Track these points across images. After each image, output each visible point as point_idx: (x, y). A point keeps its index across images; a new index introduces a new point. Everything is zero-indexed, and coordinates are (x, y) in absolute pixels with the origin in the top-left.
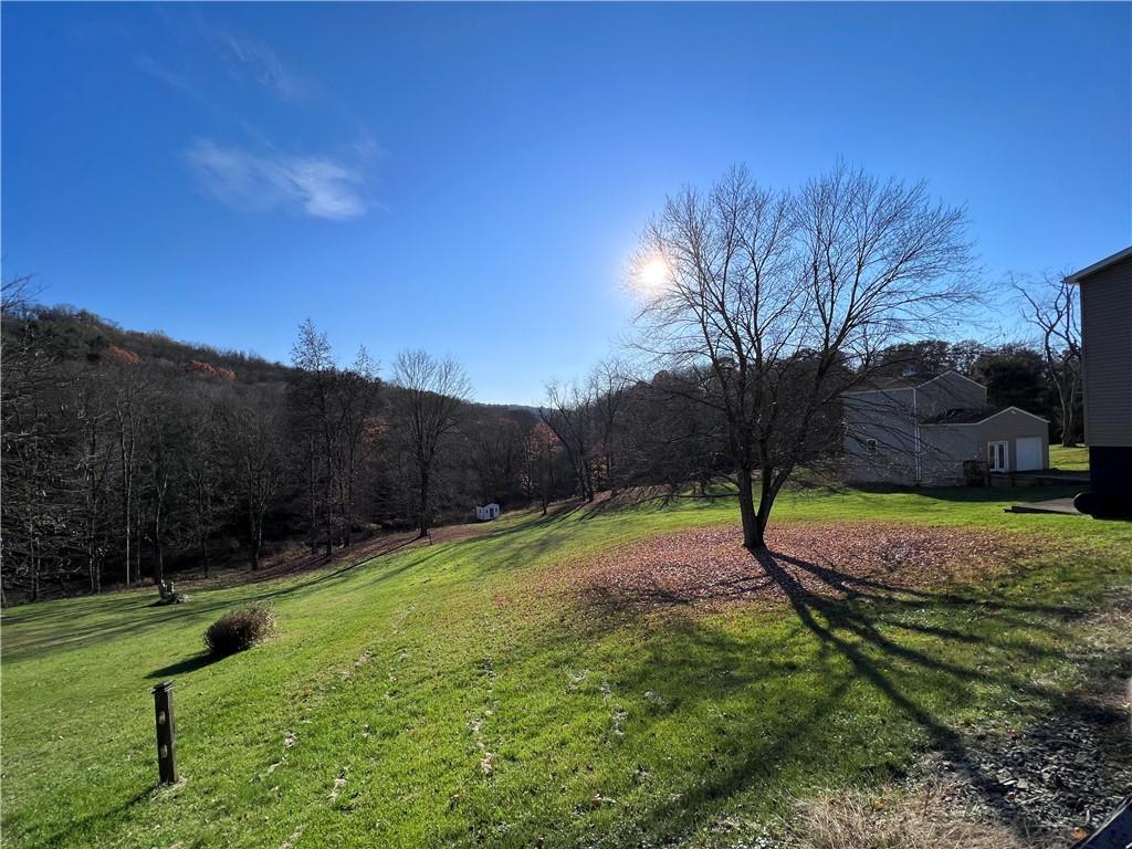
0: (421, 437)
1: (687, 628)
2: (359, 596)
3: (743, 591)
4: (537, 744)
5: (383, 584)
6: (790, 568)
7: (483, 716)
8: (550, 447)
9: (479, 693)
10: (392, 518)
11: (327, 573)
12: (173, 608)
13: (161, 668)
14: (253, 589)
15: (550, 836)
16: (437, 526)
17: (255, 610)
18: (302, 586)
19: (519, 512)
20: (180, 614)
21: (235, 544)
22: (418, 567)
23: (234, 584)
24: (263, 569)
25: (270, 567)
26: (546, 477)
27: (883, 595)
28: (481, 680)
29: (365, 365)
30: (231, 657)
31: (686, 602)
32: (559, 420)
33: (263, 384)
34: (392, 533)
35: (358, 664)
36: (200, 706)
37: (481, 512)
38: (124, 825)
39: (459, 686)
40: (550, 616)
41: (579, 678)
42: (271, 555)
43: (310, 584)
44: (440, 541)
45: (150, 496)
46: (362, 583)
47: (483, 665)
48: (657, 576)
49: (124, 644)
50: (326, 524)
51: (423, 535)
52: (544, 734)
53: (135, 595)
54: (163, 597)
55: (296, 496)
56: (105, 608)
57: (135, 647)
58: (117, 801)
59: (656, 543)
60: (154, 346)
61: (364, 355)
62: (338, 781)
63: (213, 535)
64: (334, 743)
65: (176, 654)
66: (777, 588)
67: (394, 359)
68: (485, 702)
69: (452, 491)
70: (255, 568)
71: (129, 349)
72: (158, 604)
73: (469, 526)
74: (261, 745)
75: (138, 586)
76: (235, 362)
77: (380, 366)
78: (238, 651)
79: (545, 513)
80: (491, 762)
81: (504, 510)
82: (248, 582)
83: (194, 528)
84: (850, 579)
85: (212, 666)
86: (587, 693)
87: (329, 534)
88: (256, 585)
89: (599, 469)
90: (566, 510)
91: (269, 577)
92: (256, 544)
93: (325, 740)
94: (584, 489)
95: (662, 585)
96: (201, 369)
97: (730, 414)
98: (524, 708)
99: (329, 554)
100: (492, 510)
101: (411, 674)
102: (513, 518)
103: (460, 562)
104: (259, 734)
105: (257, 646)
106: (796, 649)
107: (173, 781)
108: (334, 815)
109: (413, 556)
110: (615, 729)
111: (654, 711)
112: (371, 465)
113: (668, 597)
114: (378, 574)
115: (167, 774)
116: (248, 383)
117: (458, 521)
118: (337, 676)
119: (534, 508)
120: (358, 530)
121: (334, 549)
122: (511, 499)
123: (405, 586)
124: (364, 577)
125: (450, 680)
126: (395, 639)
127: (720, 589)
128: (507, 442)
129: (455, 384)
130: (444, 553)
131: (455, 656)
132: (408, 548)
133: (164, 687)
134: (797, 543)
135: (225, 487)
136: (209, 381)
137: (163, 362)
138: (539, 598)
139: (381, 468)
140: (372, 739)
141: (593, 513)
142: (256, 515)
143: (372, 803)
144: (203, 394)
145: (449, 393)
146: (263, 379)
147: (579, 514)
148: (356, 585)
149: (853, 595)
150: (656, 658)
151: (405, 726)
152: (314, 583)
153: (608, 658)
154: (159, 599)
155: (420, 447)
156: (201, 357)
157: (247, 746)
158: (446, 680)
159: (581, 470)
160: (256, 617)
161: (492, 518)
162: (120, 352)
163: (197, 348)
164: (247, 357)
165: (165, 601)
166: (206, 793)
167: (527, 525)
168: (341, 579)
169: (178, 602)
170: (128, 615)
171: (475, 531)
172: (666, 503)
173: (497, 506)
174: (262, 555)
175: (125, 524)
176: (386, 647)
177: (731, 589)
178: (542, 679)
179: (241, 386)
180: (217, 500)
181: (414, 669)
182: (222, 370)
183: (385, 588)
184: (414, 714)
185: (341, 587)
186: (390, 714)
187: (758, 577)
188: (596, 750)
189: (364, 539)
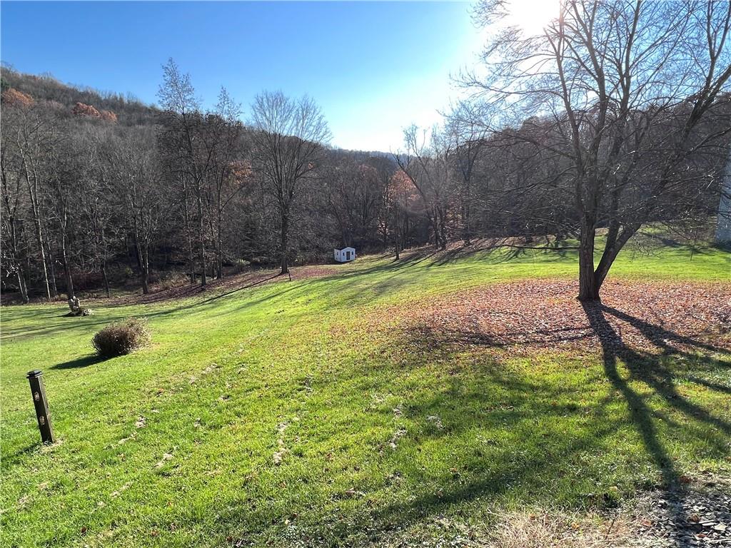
0: (280, 181)
1: (492, 369)
2: (223, 319)
3: (560, 339)
4: (324, 447)
5: (245, 311)
6: (615, 322)
7: (290, 421)
8: (407, 195)
9: (294, 403)
10: (258, 255)
11: (201, 299)
12: (80, 318)
13: (62, 362)
14: (141, 308)
15: (304, 514)
16: (297, 265)
17: (132, 325)
18: (180, 308)
19: (374, 256)
20: (84, 324)
21: (129, 271)
22: (275, 299)
23: (127, 303)
24: (152, 293)
25: (157, 291)
26: (401, 225)
27: (700, 354)
28: (299, 393)
29: (226, 108)
30: (113, 359)
31: (500, 346)
32: (415, 167)
33: (141, 127)
34: (259, 269)
35: (204, 372)
36: (81, 392)
37: (339, 254)
38: (15, 466)
39: (280, 397)
40: (374, 348)
41: (381, 400)
42: (158, 282)
43: (187, 308)
44: (299, 278)
45: (55, 226)
46: (228, 309)
47: (305, 382)
48: (482, 321)
49: (41, 343)
50: (200, 257)
51: (284, 272)
52: (333, 440)
53: (53, 307)
54: (72, 309)
55: (173, 232)
56: (29, 315)
57: (48, 345)
58: (13, 450)
59: (491, 292)
60: (45, 89)
61: (224, 97)
62: (166, 455)
63: (110, 262)
64: (172, 428)
65: (74, 354)
66: (595, 339)
67: (253, 101)
68: (297, 411)
69: (310, 234)
70: (146, 292)
71: (26, 91)
72: (69, 315)
73: (326, 266)
74: (120, 424)
75: (57, 300)
76: (115, 105)
77: (241, 109)
78: (120, 355)
79: (398, 258)
80: (283, 456)
81: (360, 253)
82: (138, 303)
83: (93, 255)
84: (673, 336)
85: (99, 365)
86: (382, 412)
87: (203, 267)
88: (144, 306)
89: (455, 219)
90: (417, 257)
91: (156, 300)
92: (145, 272)
93: (166, 426)
94: (437, 237)
95: (484, 329)
96: (86, 111)
97: (580, 162)
98: (325, 418)
99: (204, 283)
100: (348, 253)
101: (245, 383)
102: (368, 261)
103: (311, 297)
104: (119, 416)
105: (133, 353)
106: (586, 395)
107: (51, 441)
108: (155, 478)
109: (273, 290)
110: (391, 442)
111: (430, 432)
112: (239, 206)
113: (486, 340)
114: (241, 302)
115: (46, 436)
116: (129, 125)
117: (317, 261)
118: (187, 380)
119: (388, 253)
120: (228, 264)
121: (208, 280)
122: (367, 244)
123: (262, 314)
124: (230, 305)
125: (275, 392)
126: (239, 356)
127: (538, 338)
128: (365, 190)
129: (311, 128)
130: (299, 289)
131: (283, 373)
132: (270, 283)
133: (34, 374)
134: (635, 300)
135: (114, 221)
136: (94, 123)
137: (54, 104)
138: (368, 332)
139: (247, 209)
140: (201, 429)
141: (442, 261)
142: (143, 247)
143: (185, 473)
144: (89, 135)
145: (306, 137)
146: (141, 122)
147: (429, 261)
148: (223, 311)
149: (670, 351)
150: (453, 391)
151: (228, 422)
152: (191, 307)
153: (412, 387)
154: (70, 311)
155: (280, 192)
156: (86, 99)
157: (109, 424)
158: (270, 392)
159: (436, 219)
160: (132, 329)
161: (349, 261)
162: (18, 94)
163: (82, 91)
164: (126, 101)
165: (75, 313)
166: (73, 452)
167: (379, 269)
168: (211, 305)
169: (84, 315)
170: (47, 321)
171: (330, 271)
172: (516, 255)
173: (354, 250)
174: (152, 282)
175: (40, 249)
176: (230, 361)
177: (548, 337)
178: (350, 398)
179: (122, 128)
180: (109, 233)
181: (246, 380)
182: (105, 112)
183: (245, 315)
184: (238, 415)
185: (211, 312)
186: (220, 412)
187: (579, 329)
188: (369, 456)
189: (235, 273)
